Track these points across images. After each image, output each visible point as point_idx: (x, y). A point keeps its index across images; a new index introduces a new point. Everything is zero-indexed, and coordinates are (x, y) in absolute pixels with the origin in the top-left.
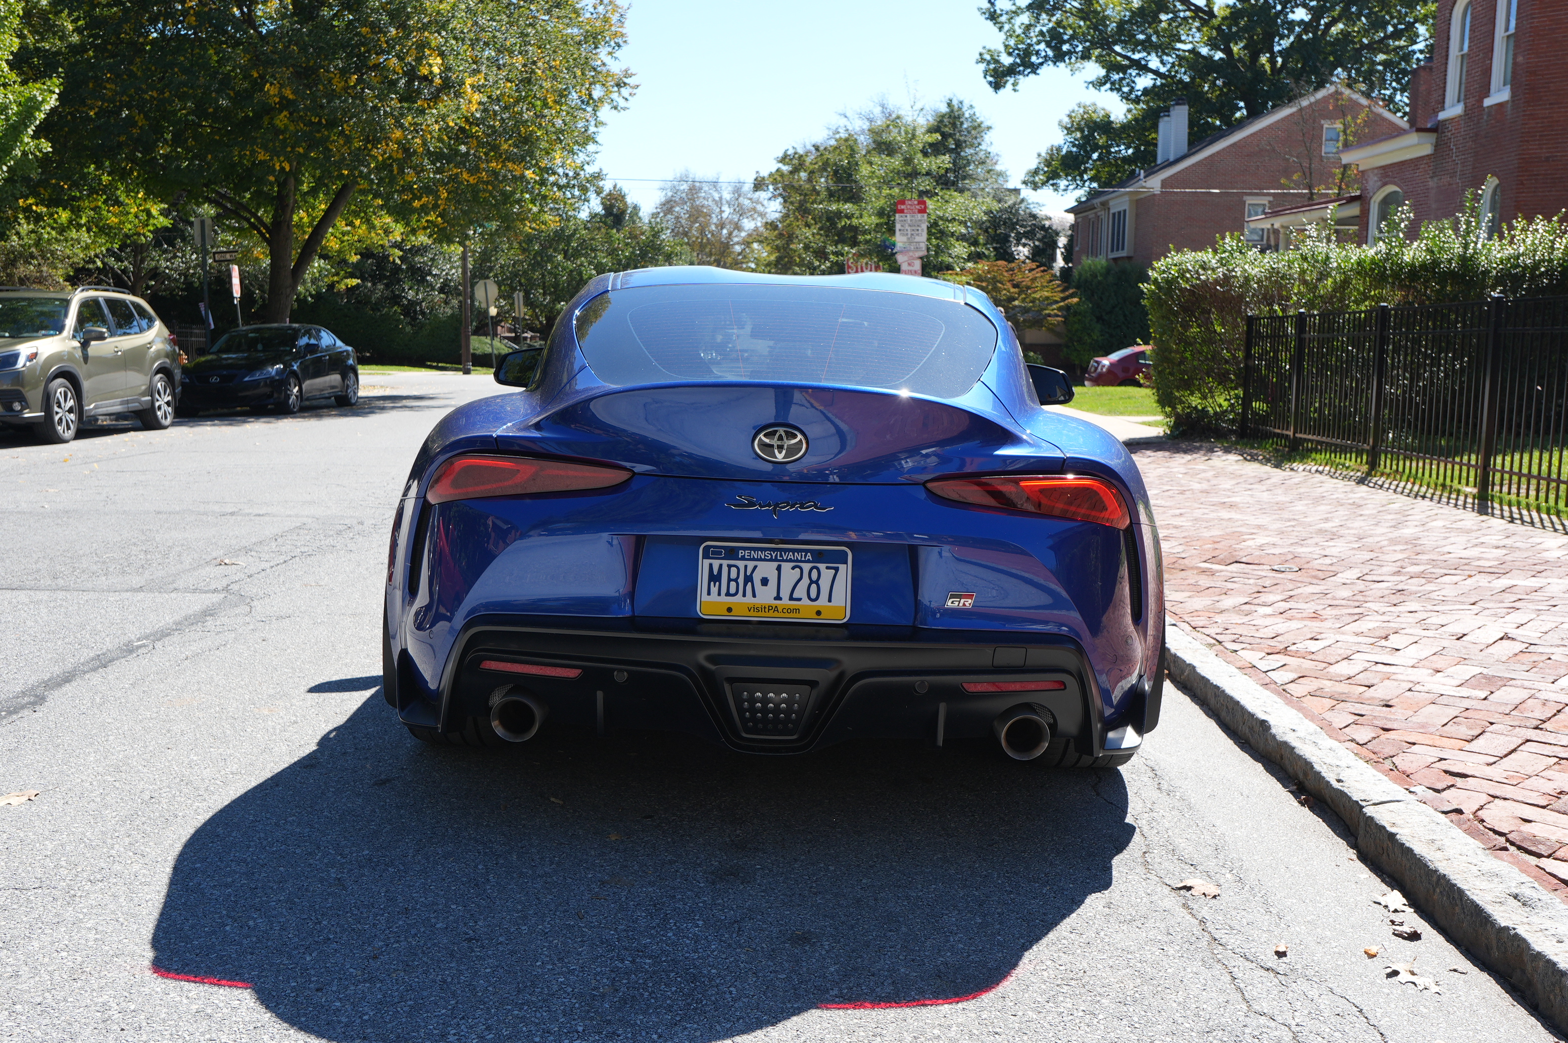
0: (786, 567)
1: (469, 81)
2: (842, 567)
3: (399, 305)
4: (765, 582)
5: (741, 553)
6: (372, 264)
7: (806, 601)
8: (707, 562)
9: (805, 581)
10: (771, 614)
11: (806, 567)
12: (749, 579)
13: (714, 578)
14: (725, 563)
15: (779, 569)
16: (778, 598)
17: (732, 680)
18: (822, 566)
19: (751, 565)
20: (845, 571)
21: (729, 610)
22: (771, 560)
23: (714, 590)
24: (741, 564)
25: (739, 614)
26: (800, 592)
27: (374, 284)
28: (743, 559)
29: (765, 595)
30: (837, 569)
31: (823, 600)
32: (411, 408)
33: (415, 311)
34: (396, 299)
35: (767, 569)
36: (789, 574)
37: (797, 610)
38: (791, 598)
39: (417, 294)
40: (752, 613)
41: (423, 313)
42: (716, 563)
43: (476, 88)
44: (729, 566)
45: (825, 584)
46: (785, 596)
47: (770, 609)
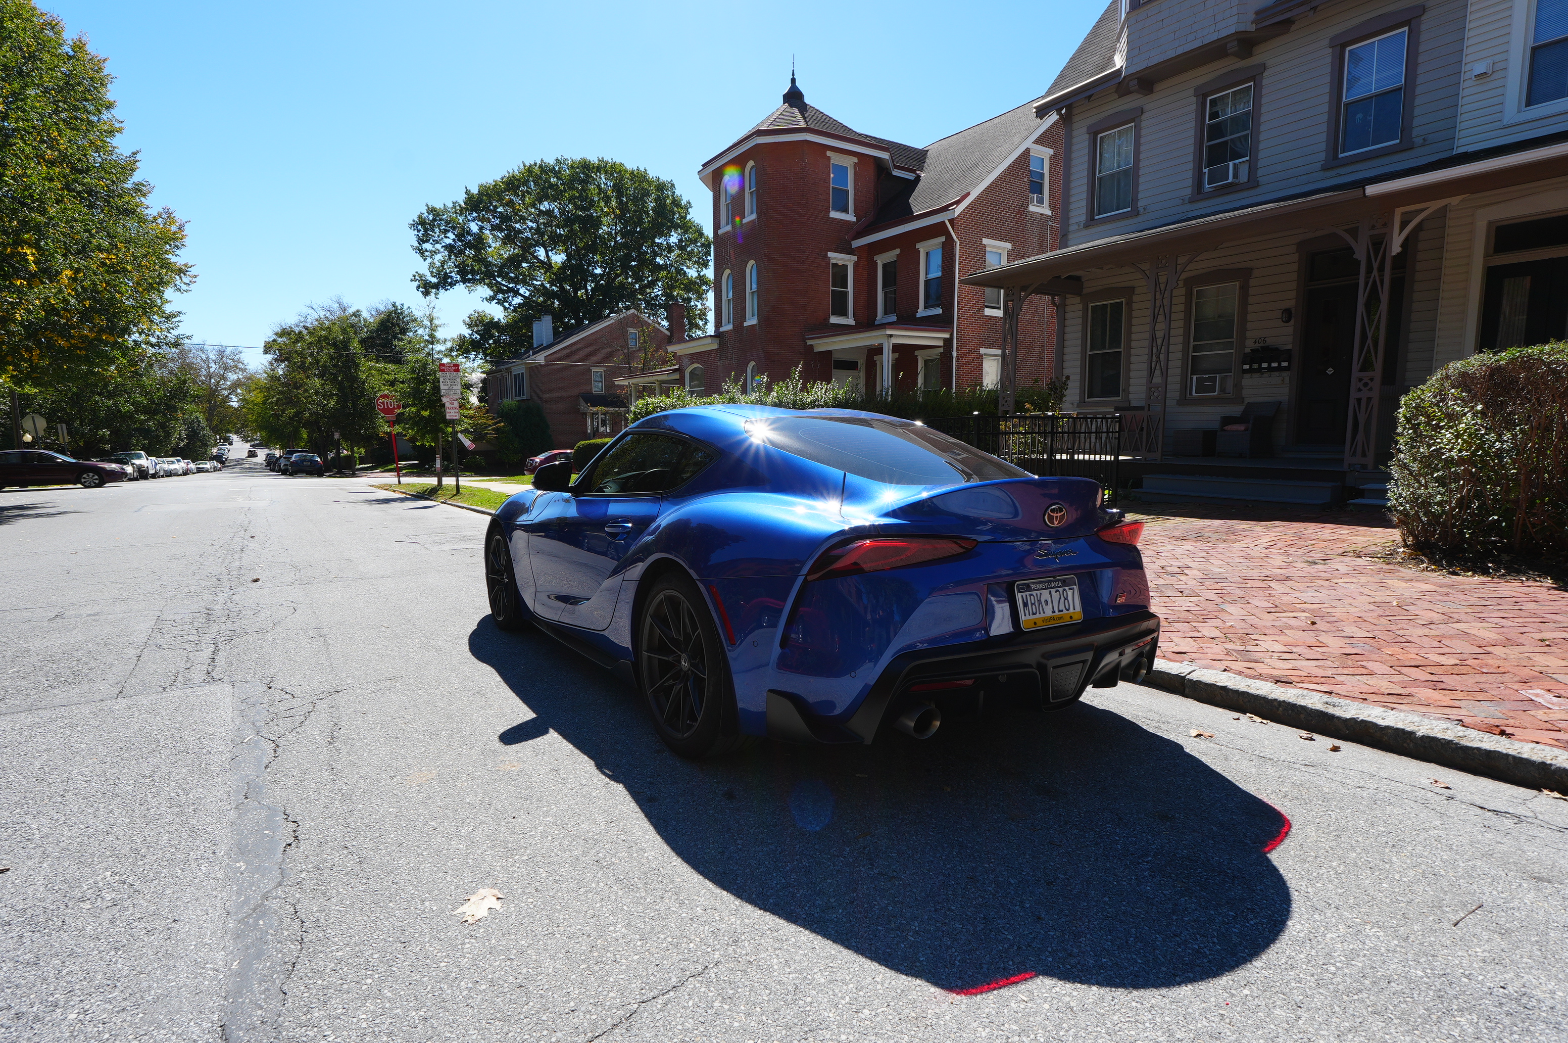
0: (1053, 591)
2: (1075, 587)
4: (1046, 602)
5: (1033, 586)
7: (1065, 611)
8: (1020, 595)
9: (1062, 599)
10: (1053, 622)
11: (1061, 590)
12: (1040, 601)
13: (1025, 605)
14: (1028, 593)
15: (1050, 593)
16: (1054, 612)
18: (1067, 589)
19: (1038, 592)
20: (1076, 590)
21: (1035, 623)
22: (1046, 589)
23: (1027, 612)
24: (1034, 593)
25: (1041, 626)
26: (1062, 606)
28: (1034, 590)
29: (1048, 612)
30: (1073, 589)
31: (1071, 609)
35: (1045, 595)
36: (1055, 596)
37: (1062, 618)
38: (1060, 611)
40: (1045, 624)
42: (1024, 594)
44: (1030, 595)
45: (1069, 598)
46: (1056, 610)
47: (1052, 618)
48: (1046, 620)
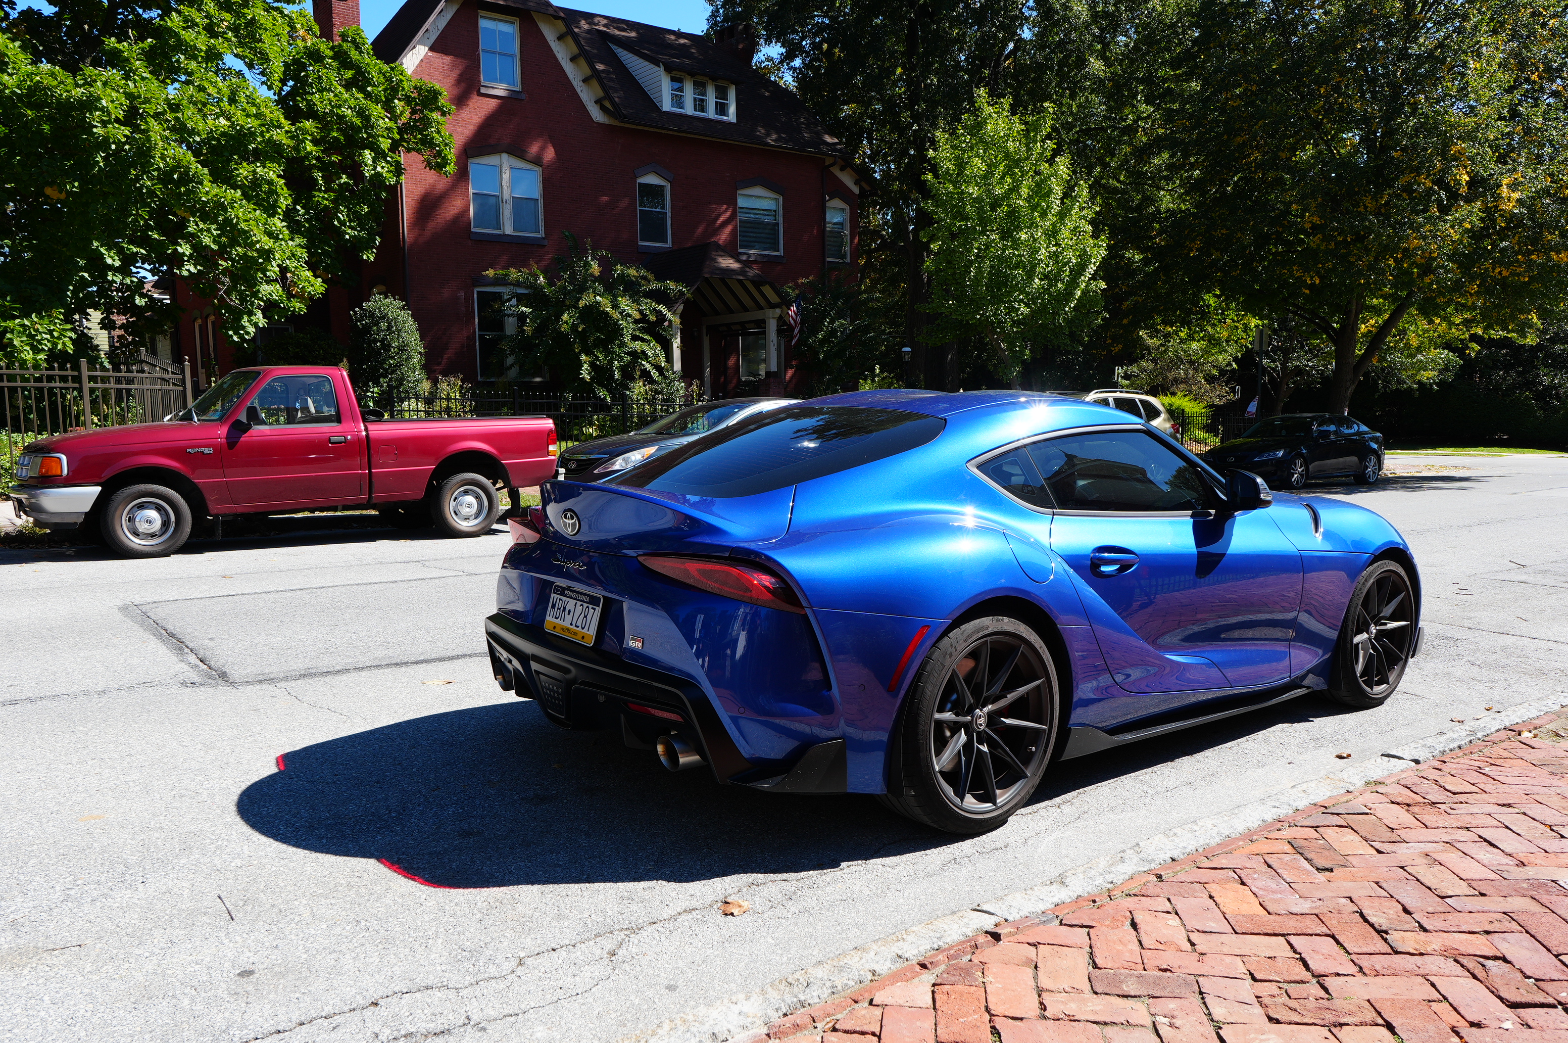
0: (579, 603)
1: (1505, 181)
2: (597, 608)
3: (1531, 391)
4: (569, 611)
5: (566, 592)
6: (1506, 355)
7: (580, 629)
8: (554, 595)
9: (583, 615)
10: (568, 634)
11: (585, 605)
12: (564, 609)
13: (554, 606)
14: (559, 597)
15: (576, 605)
16: (571, 624)
17: (537, 673)
18: (591, 606)
19: (567, 599)
20: (598, 610)
21: (554, 628)
22: (574, 598)
23: (552, 613)
24: (564, 598)
25: (559, 632)
26: (579, 624)
27: (1507, 372)
28: (565, 596)
29: (568, 623)
30: (594, 609)
31: (585, 630)
32: (1464, 489)
33: (1550, 396)
34: (1530, 384)
35: (572, 604)
36: (579, 609)
37: (575, 634)
39: (1553, 380)
40: (562, 632)
41: (1558, 397)
42: (556, 596)
43: (1513, 187)
44: (560, 599)
45: (589, 617)
46: (574, 623)
47: (568, 630)
48: (565, 629)
